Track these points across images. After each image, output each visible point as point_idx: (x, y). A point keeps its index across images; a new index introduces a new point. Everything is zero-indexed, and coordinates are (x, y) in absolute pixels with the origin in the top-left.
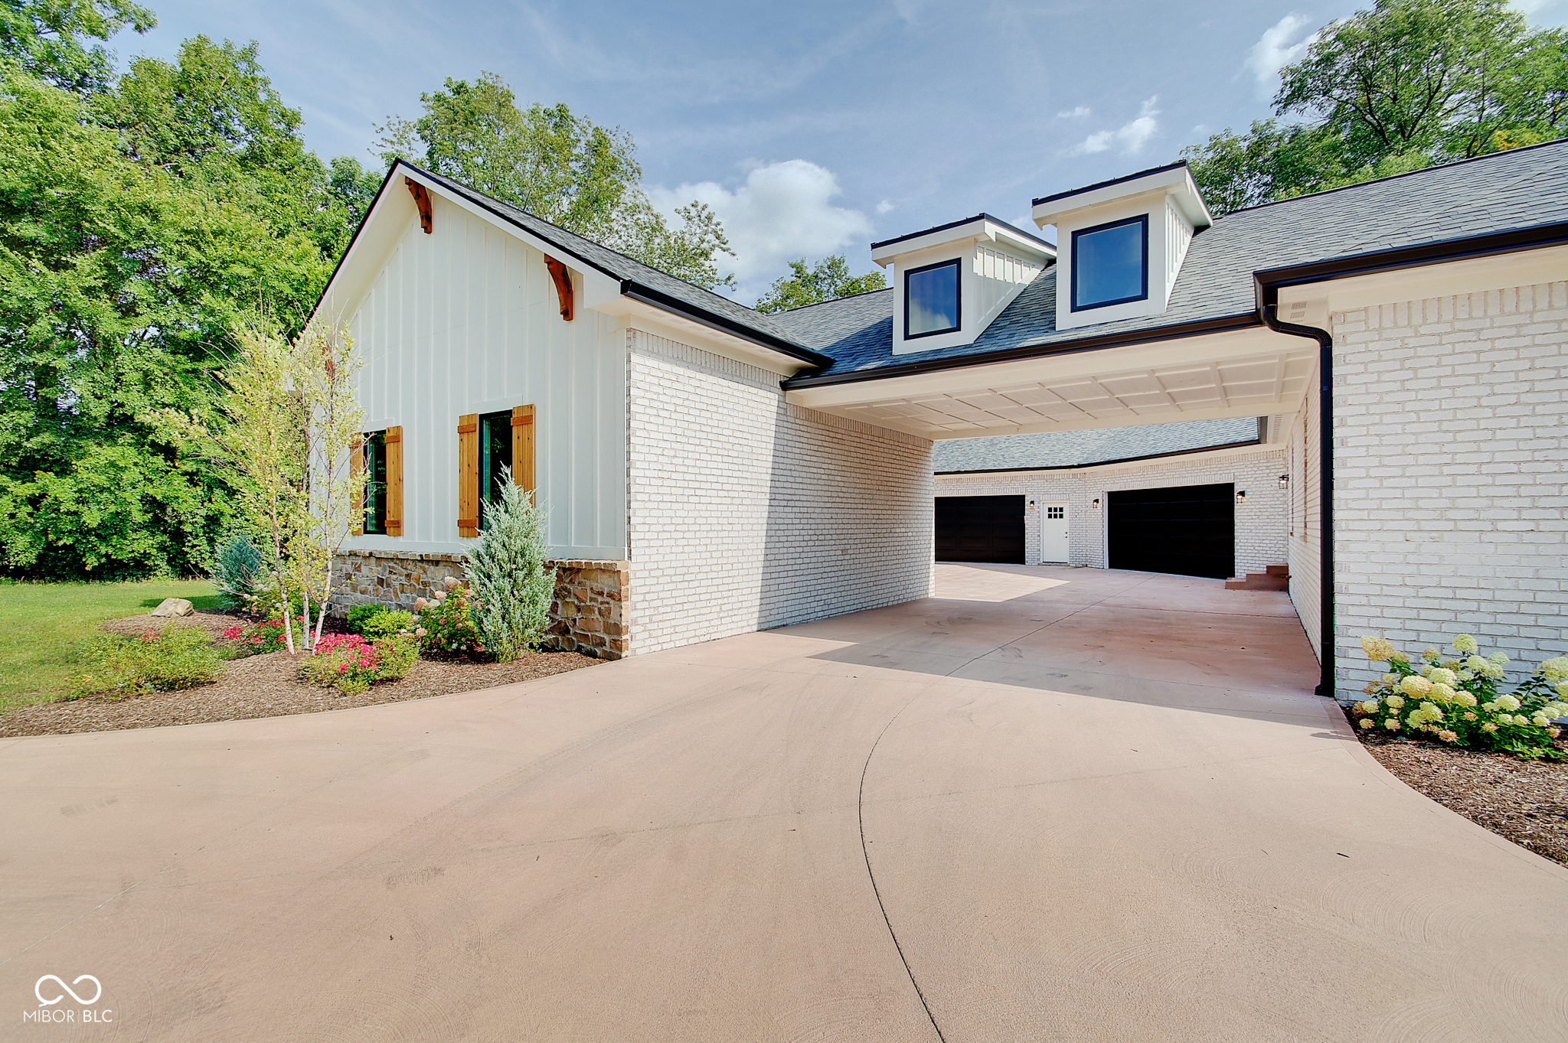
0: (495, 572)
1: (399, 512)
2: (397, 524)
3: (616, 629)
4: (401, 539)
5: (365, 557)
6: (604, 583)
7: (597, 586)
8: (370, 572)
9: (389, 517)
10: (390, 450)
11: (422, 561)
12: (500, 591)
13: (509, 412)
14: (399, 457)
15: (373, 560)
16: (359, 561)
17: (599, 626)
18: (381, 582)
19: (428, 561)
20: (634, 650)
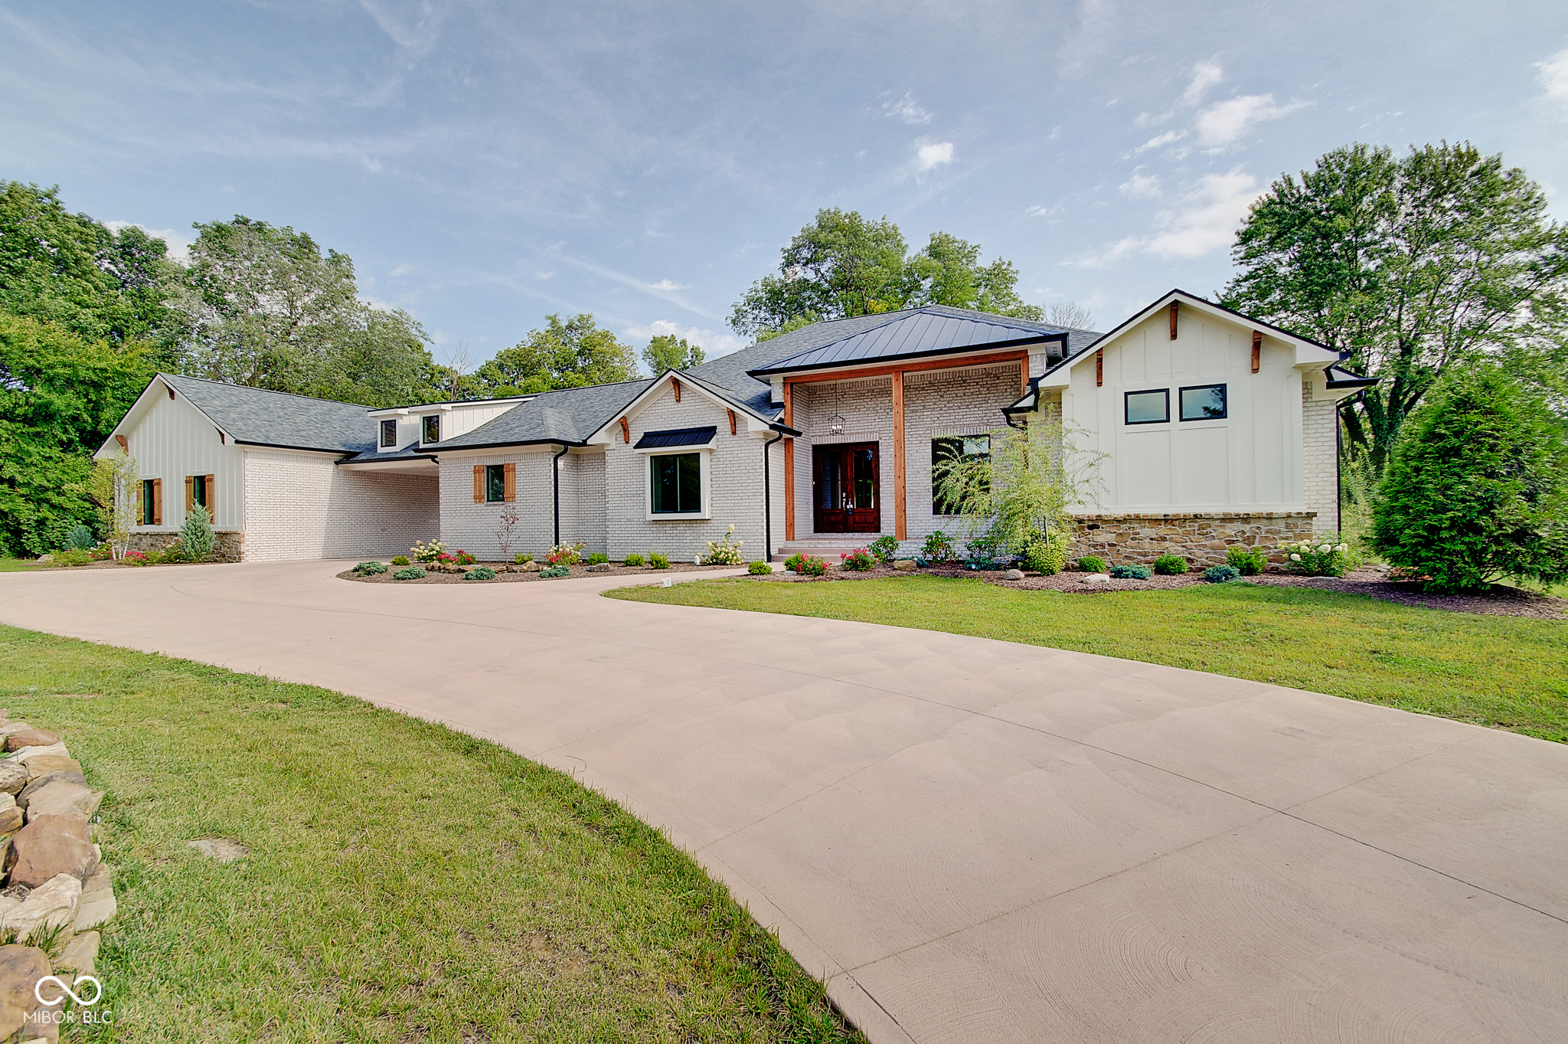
0: (190, 533)
1: (160, 515)
2: (159, 520)
3: (239, 553)
4: (161, 526)
5: (144, 535)
6: (236, 538)
7: (234, 540)
8: (147, 541)
9: (156, 517)
10: (156, 488)
11: (170, 535)
12: (191, 539)
13: (205, 477)
14: (160, 491)
15: (148, 536)
16: (141, 536)
17: (235, 553)
18: (152, 545)
19: (173, 535)
20: (247, 560)
